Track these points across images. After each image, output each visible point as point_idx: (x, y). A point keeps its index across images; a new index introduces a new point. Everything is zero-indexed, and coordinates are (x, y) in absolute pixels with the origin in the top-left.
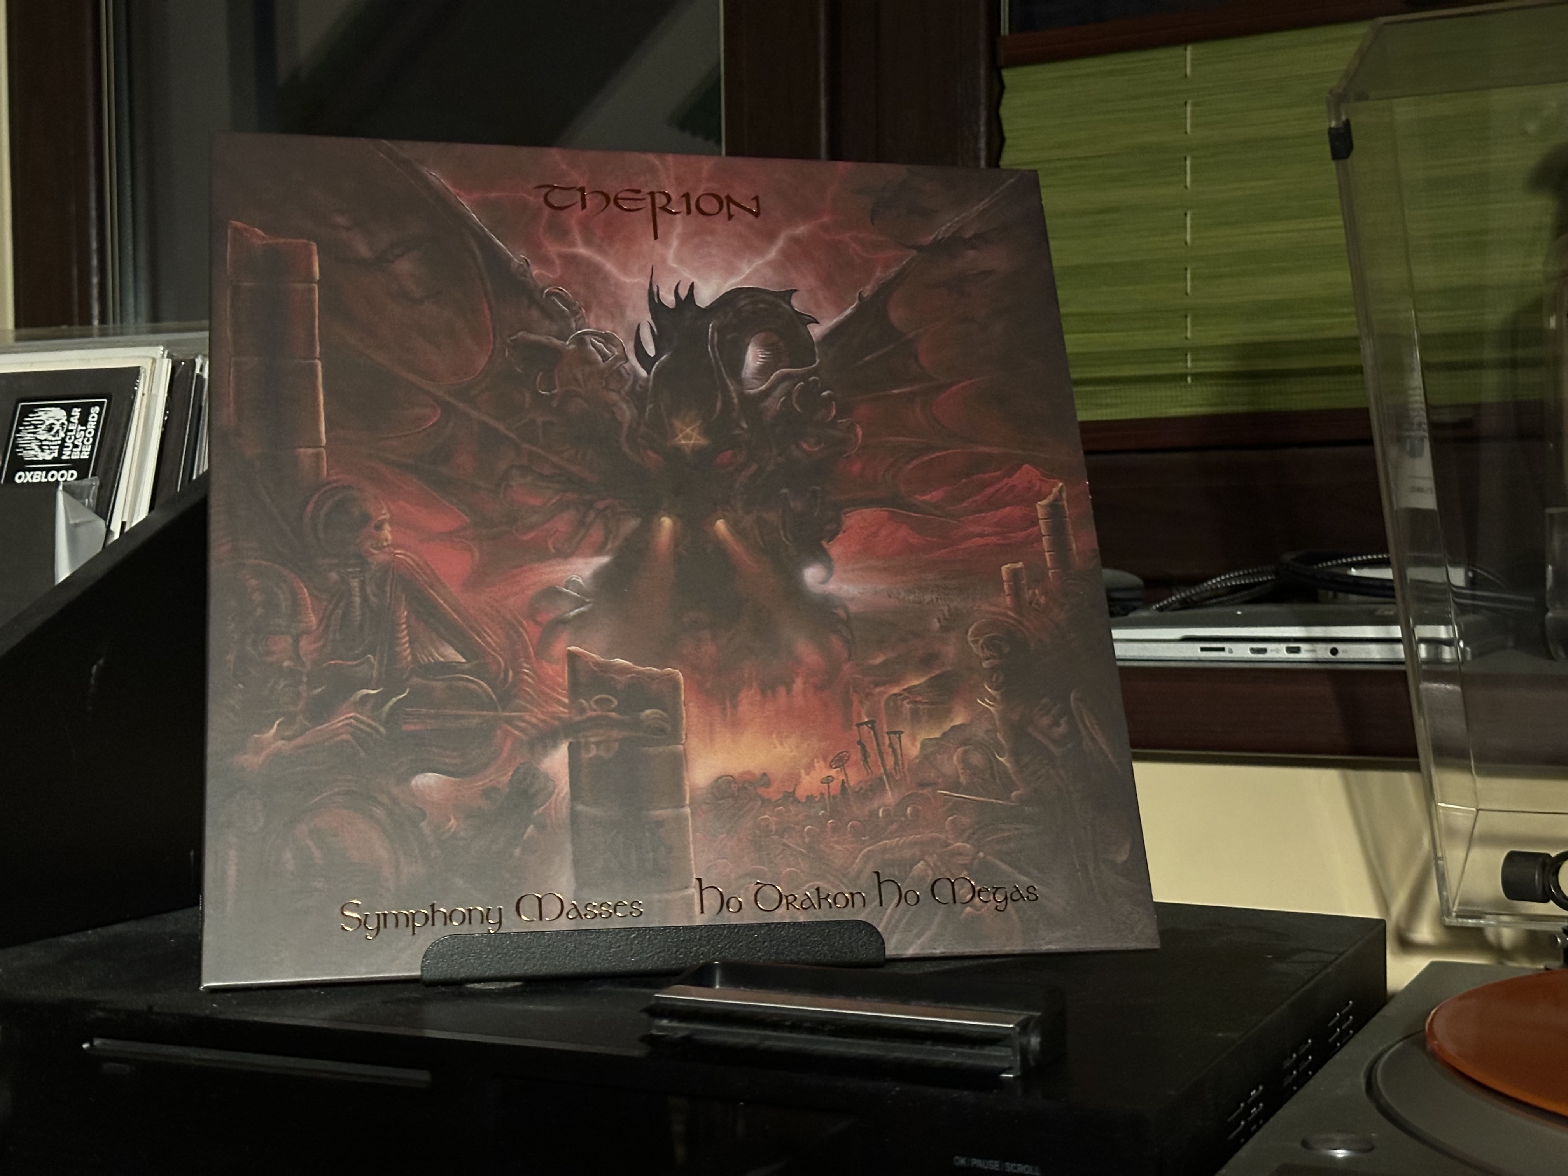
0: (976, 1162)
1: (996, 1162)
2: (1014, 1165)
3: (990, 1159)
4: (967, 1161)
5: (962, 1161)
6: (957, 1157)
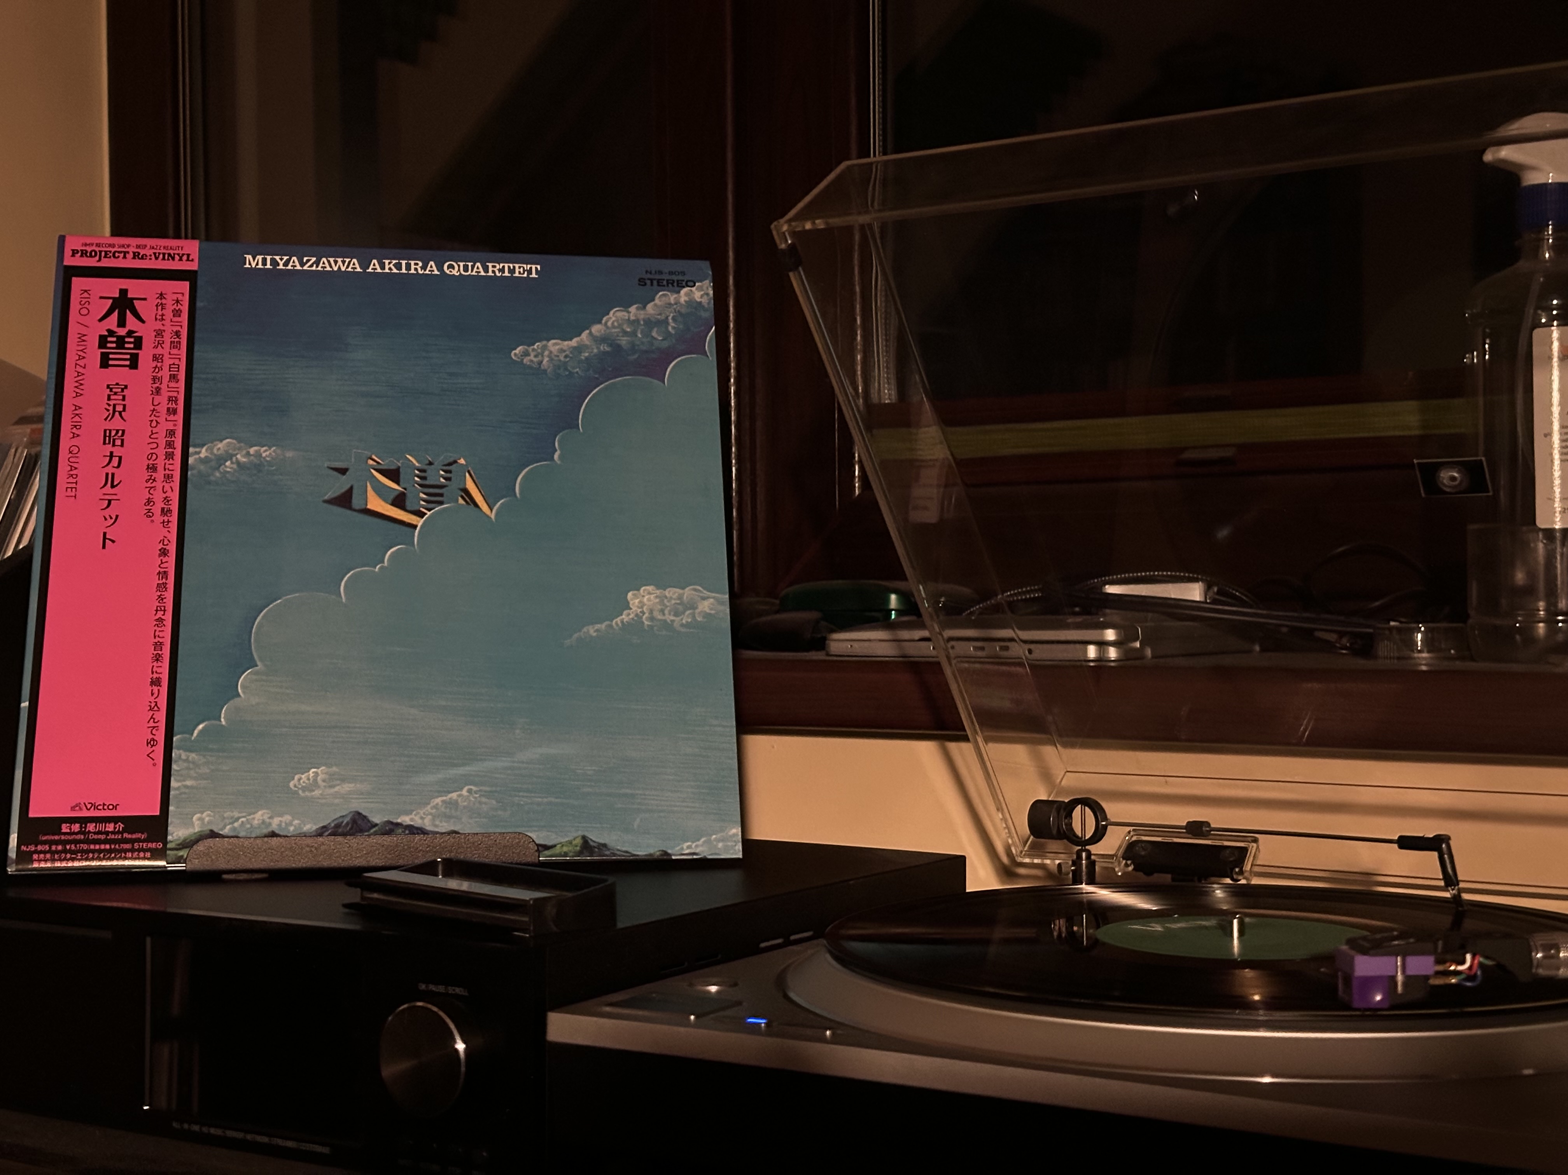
0: (432, 987)
1: (444, 986)
2: (453, 988)
3: (440, 985)
4: (426, 987)
5: (423, 987)
6: (420, 984)
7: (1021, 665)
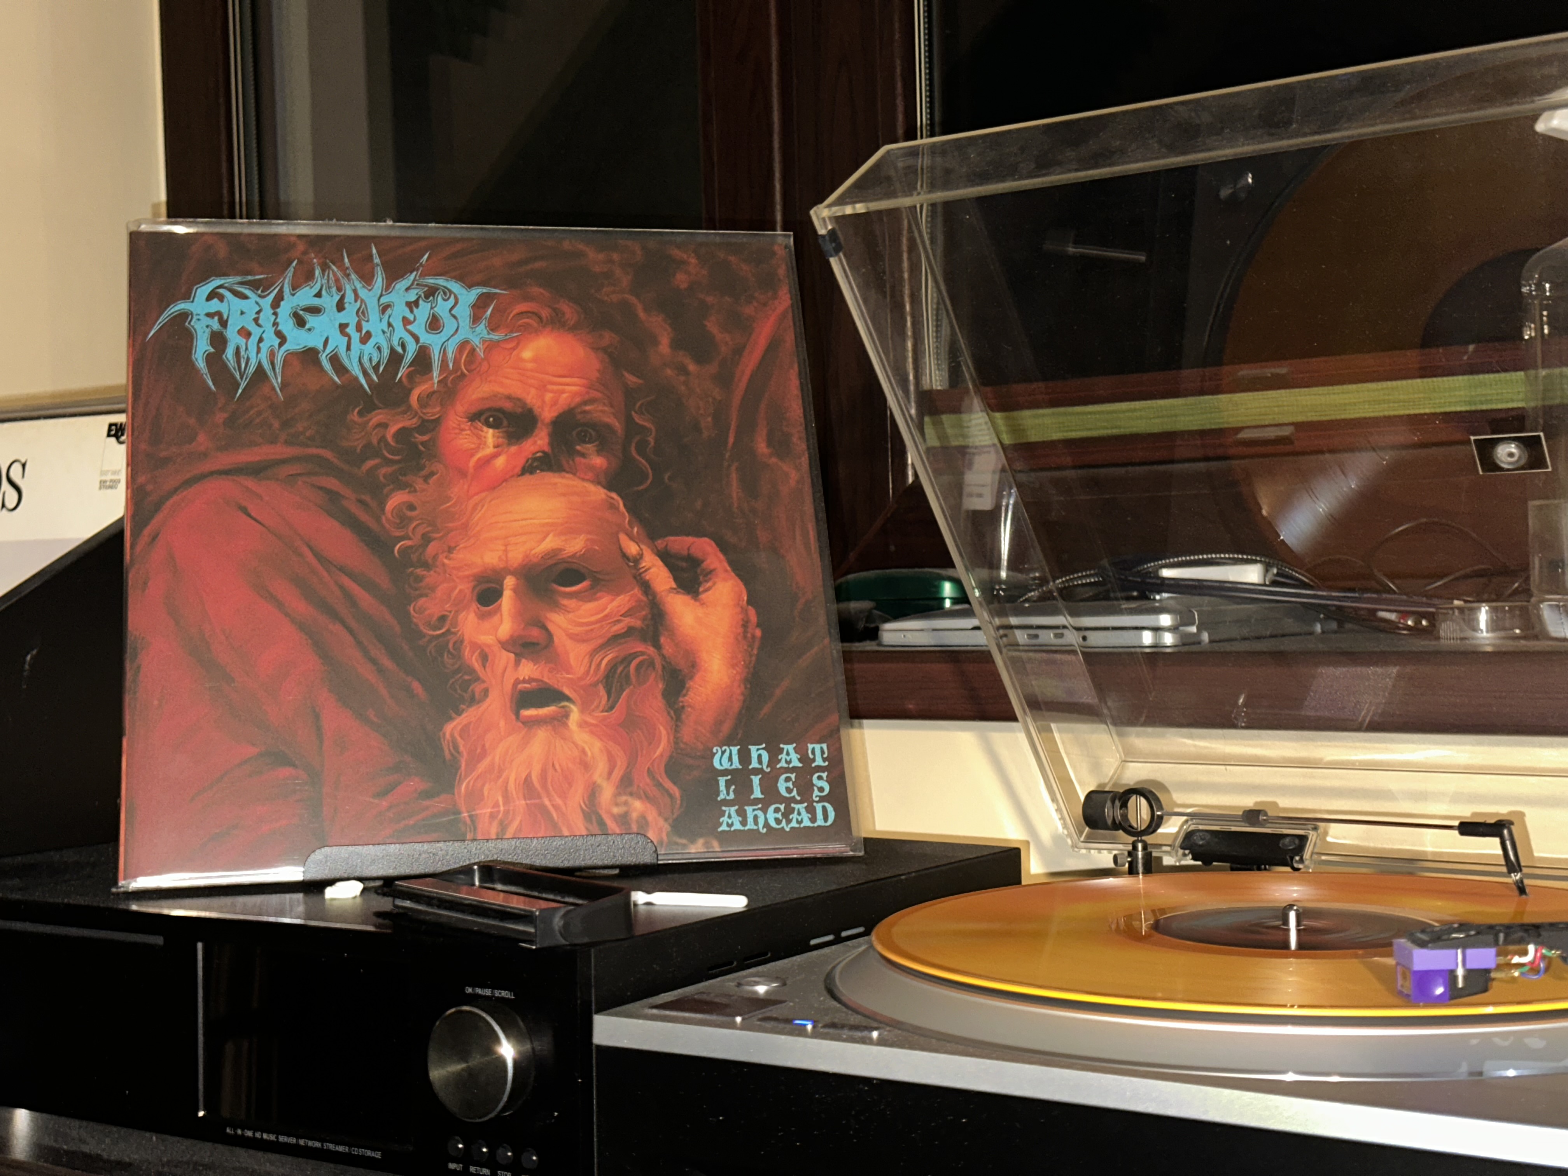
0: (479, 991)
1: (490, 990)
2: (499, 991)
3: (486, 988)
4: (473, 990)
5: (469, 990)
6: (467, 988)
7: (1074, 652)
